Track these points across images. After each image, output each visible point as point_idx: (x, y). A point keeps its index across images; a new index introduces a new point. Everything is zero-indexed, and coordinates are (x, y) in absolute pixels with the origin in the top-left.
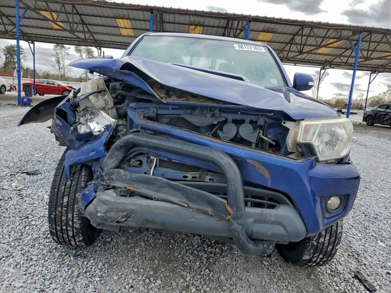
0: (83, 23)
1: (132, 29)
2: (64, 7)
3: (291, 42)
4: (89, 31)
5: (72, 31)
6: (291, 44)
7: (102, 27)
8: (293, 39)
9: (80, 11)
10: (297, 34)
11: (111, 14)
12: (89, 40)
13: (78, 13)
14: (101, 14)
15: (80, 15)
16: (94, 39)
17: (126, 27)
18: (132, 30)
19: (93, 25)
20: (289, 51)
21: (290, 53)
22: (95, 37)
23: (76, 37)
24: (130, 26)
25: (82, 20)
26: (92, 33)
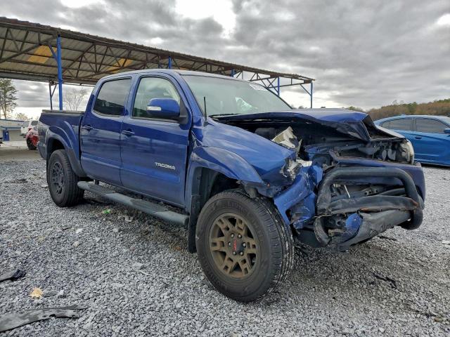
3: (80, 59)
6: (81, 62)
8: (82, 56)
10: (87, 51)
20: (78, 70)
21: (80, 72)
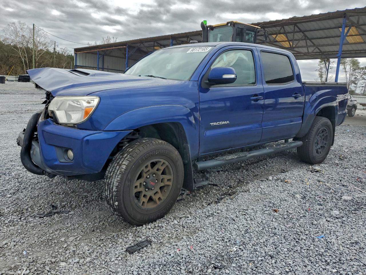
0: (306, 38)
1: (359, 35)
2: (284, 28)
4: (314, 45)
5: (291, 48)
7: (326, 39)
9: (302, 28)
11: (333, 25)
12: (313, 53)
13: (301, 31)
14: (322, 27)
15: (303, 32)
16: (321, 52)
17: (351, 34)
18: (359, 37)
19: (318, 38)
22: (321, 50)
23: (296, 52)
24: (357, 33)
25: (305, 36)
26: (317, 47)
